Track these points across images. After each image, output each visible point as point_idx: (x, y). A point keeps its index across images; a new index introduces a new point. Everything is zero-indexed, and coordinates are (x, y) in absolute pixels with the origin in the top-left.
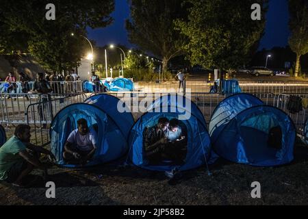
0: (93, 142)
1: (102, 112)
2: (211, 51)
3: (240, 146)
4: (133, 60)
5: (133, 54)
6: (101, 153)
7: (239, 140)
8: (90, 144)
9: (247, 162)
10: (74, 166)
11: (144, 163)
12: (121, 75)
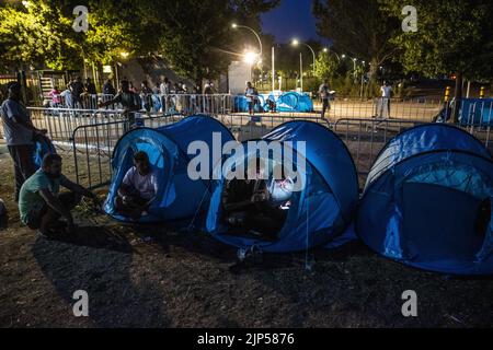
0: (156, 188)
1: (172, 143)
2: (441, 45)
3: (393, 225)
4: (327, 64)
5: (329, 54)
6: (162, 206)
7: (392, 213)
8: (151, 189)
9: (400, 256)
10: (123, 219)
11: (216, 229)
12: (299, 86)
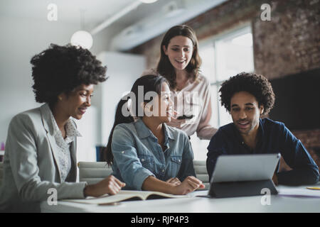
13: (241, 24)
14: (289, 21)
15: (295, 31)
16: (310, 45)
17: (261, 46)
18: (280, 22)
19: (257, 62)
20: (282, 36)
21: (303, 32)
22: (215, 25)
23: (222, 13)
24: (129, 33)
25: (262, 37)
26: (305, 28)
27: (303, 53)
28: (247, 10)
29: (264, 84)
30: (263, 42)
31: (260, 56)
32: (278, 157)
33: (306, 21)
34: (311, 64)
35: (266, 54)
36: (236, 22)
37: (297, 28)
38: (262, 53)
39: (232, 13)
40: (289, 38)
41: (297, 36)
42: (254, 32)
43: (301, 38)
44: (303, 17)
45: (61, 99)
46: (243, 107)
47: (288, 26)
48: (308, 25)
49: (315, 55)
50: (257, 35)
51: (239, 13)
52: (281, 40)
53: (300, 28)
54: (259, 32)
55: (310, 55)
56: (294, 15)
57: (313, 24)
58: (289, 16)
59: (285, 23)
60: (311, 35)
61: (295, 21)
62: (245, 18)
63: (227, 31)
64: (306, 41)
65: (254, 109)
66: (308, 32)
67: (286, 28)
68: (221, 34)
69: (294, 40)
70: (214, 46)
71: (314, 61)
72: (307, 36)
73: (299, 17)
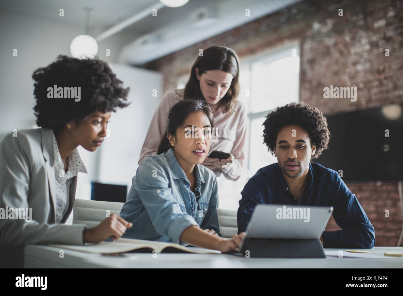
13: (287, 43)
14: (346, 45)
15: (353, 58)
16: (370, 77)
17: (309, 74)
18: (336, 45)
19: (303, 93)
20: (337, 62)
21: (362, 61)
22: (254, 42)
23: (263, 28)
24: (145, 43)
25: (312, 62)
26: (366, 55)
27: (361, 86)
28: (296, 27)
29: (319, 118)
30: (312, 68)
31: (307, 85)
32: (330, 211)
33: (367, 47)
34: (369, 100)
35: (314, 83)
36: (280, 40)
37: (356, 54)
38: (310, 82)
39: (276, 29)
40: (345, 66)
41: (355, 64)
42: (302, 55)
43: (360, 67)
44: (364, 41)
45: (69, 126)
46: (293, 143)
47: (345, 51)
48: (369, 52)
49: (375, 90)
50: (306, 58)
51: (285, 30)
52: (335, 68)
53: (360, 55)
54: (308, 56)
55: (369, 90)
56: (353, 39)
57: (375, 51)
58: (347, 38)
59: (341, 47)
60: (372, 65)
61: (353, 45)
62: (292, 36)
63: (268, 51)
64: (366, 71)
65: (305, 147)
66: (369, 61)
67: (341, 53)
68: (259, 54)
69: (351, 69)
70: (250, 68)
71: (373, 97)
72: (368, 66)
73: (360, 41)
